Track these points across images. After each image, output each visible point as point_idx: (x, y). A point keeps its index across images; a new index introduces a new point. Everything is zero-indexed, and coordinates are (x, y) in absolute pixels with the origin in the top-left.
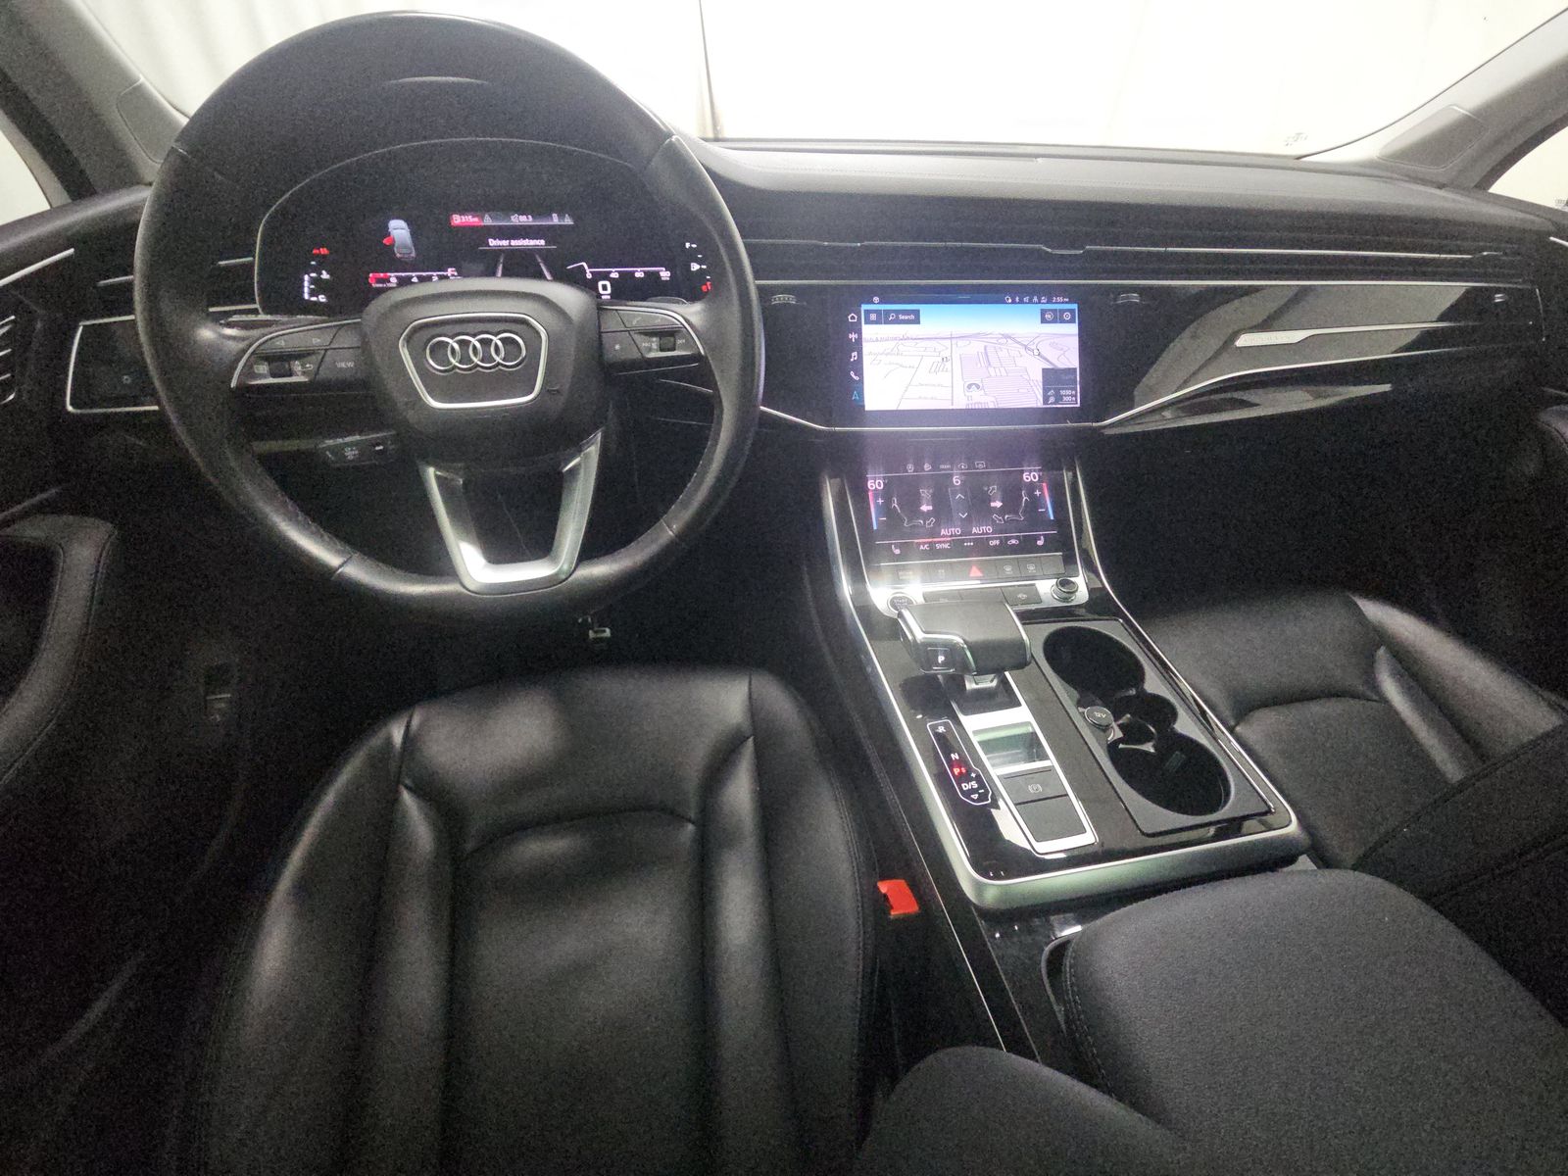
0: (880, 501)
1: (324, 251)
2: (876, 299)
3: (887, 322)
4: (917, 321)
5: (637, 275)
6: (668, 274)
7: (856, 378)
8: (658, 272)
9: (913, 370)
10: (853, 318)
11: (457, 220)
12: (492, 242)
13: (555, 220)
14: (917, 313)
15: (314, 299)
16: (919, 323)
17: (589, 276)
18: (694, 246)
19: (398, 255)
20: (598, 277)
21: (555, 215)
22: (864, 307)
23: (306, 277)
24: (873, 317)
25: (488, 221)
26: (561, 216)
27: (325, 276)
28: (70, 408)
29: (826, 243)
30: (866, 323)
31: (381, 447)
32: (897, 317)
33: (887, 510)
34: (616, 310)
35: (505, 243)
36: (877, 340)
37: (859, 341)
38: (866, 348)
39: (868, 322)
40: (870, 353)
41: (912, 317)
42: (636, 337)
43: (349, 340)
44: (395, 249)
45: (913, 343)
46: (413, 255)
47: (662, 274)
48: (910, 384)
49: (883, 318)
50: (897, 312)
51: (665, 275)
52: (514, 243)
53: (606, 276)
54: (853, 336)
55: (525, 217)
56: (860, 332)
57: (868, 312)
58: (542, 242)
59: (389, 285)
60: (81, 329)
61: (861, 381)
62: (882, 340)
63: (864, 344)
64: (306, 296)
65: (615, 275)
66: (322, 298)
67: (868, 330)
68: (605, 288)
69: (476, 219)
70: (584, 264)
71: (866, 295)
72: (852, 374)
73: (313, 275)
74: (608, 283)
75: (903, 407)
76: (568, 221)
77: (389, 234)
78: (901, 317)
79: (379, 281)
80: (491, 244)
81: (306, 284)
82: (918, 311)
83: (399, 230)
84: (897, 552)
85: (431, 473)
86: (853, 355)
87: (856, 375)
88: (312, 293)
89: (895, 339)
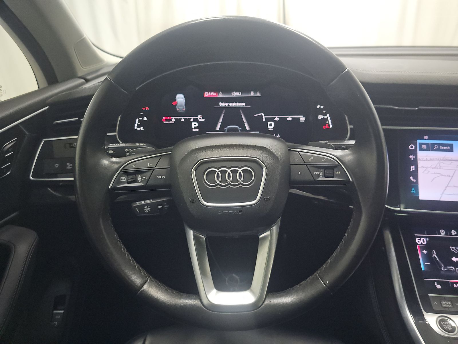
0: (425, 252)
1: (147, 109)
2: (426, 137)
3: (433, 150)
4: (451, 150)
5: (288, 119)
6: (304, 119)
7: (414, 181)
8: (299, 118)
9: (450, 178)
10: (412, 147)
11: (207, 94)
12: (221, 104)
13: (252, 94)
14: (451, 146)
15: (138, 129)
16: (453, 151)
17: (264, 119)
18: (322, 107)
19: (178, 109)
20: (268, 120)
21: (252, 92)
22: (419, 141)
23: (137, 120)
24: (424, 147)
25: (221, 95)
26: (255, 92)
27: (145, 119)
28: (31, 178)
29: (397, 108)
30: (420, 150)
31: (161, 207)
32: (439, 148)
33: (429, 258)
34: (298, 151)
35: (227, 104)
36: (427, 160)
37: (416, 160)
38: (420, 164)
39: (421, 149)
40: (423, 167)
41: (449, 148)
42: (311, 169)
43: (164, 164)
44: (177, 107)
45: (449, 162)
46: (184, 109)
47: (301, 119)
48: (447, 186)
49: (430, 148)
50: (439, 145)
51: (302, 119)
52: (231, 104)
53: (272, 120)
54: (412, 157)
55: (238, 93)
56: (416, 155)
57: (421, 144)
58: (244, 104)
59: (171, 122)
60: (43, 142)
61: (417, 183)
62: (430, 160)
63: (418, 162)
64: (136, 128)
65: (277, 119)
66: (142, 129)
67: (421, 154)
68: (271, 125)
69: (215, 94)
70: (263, 114)
71: (420, 135)
72: (411, 178)
73: (141, 119)
74: (273, 123)
75: (442, 200)
76: (258, 95)
77: (175, 100)
78: (442, 148)
79: (167, 120)
80: (220, 105)
81: (137, 122)
82: (452, 144)
83: (180, 99)
84: (439, 287)
85: (191, 233)
86: (412, 167)
87: (414, 179)
88: (139, 126)
89: (438, 160)
